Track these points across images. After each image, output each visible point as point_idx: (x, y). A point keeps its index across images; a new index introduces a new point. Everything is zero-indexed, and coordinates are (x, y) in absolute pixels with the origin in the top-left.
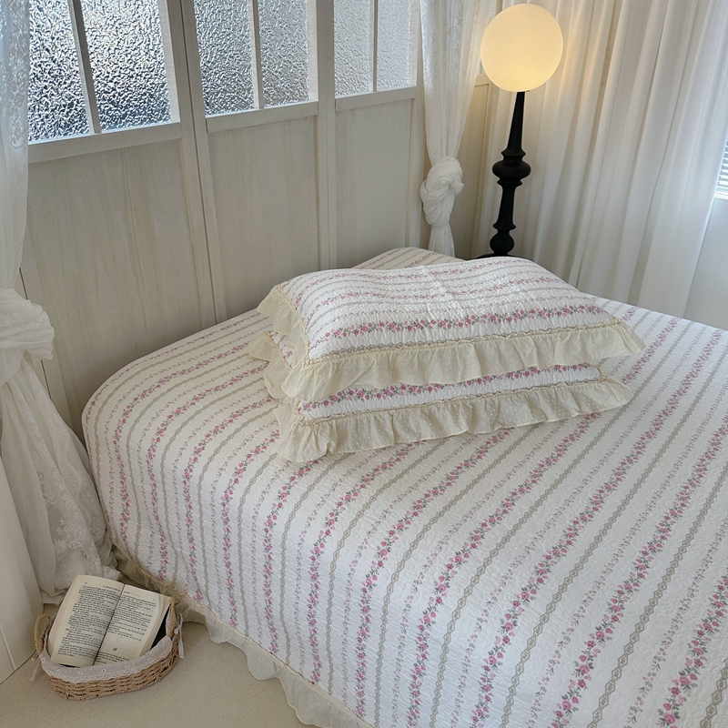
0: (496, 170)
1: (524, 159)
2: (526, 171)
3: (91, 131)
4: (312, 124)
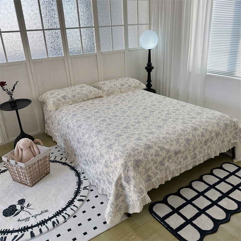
0: (146, 68)
1: (152, 65)
2: (153, 68)
3: (47, 57)
4: (96, 57)
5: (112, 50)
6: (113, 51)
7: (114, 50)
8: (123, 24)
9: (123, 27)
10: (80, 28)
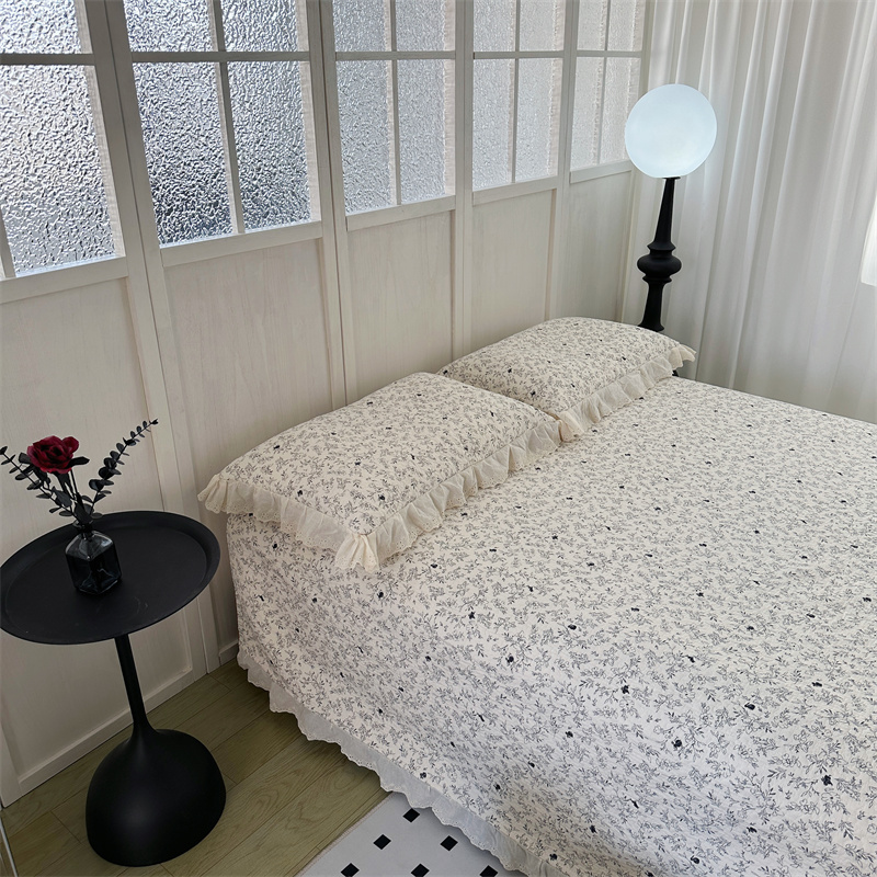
0: (641, 265)
1: (673, 253)
2: (676, 267)
3: (234, 231)
4: (448, 220)
5: (509, 181)
6: (514, 186)
7: (518, 179)
8: (562, 48)
9: (560, 61)
10: (396, 56)
